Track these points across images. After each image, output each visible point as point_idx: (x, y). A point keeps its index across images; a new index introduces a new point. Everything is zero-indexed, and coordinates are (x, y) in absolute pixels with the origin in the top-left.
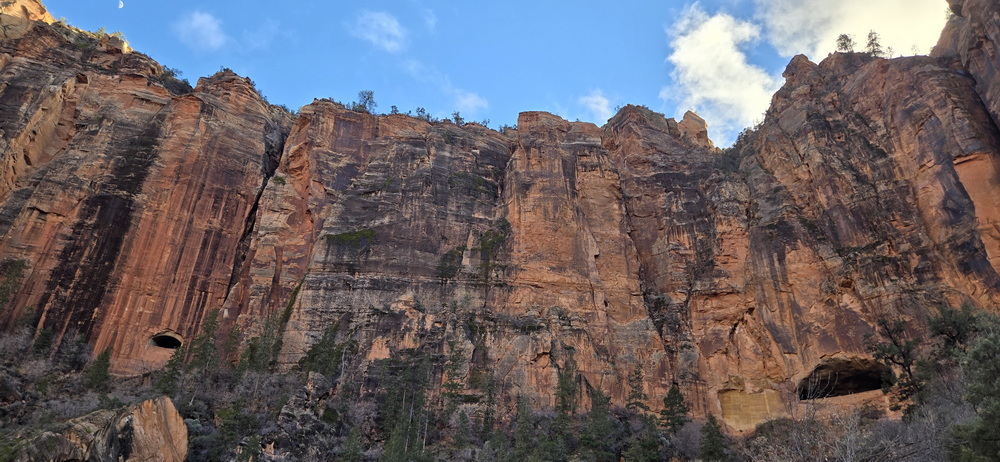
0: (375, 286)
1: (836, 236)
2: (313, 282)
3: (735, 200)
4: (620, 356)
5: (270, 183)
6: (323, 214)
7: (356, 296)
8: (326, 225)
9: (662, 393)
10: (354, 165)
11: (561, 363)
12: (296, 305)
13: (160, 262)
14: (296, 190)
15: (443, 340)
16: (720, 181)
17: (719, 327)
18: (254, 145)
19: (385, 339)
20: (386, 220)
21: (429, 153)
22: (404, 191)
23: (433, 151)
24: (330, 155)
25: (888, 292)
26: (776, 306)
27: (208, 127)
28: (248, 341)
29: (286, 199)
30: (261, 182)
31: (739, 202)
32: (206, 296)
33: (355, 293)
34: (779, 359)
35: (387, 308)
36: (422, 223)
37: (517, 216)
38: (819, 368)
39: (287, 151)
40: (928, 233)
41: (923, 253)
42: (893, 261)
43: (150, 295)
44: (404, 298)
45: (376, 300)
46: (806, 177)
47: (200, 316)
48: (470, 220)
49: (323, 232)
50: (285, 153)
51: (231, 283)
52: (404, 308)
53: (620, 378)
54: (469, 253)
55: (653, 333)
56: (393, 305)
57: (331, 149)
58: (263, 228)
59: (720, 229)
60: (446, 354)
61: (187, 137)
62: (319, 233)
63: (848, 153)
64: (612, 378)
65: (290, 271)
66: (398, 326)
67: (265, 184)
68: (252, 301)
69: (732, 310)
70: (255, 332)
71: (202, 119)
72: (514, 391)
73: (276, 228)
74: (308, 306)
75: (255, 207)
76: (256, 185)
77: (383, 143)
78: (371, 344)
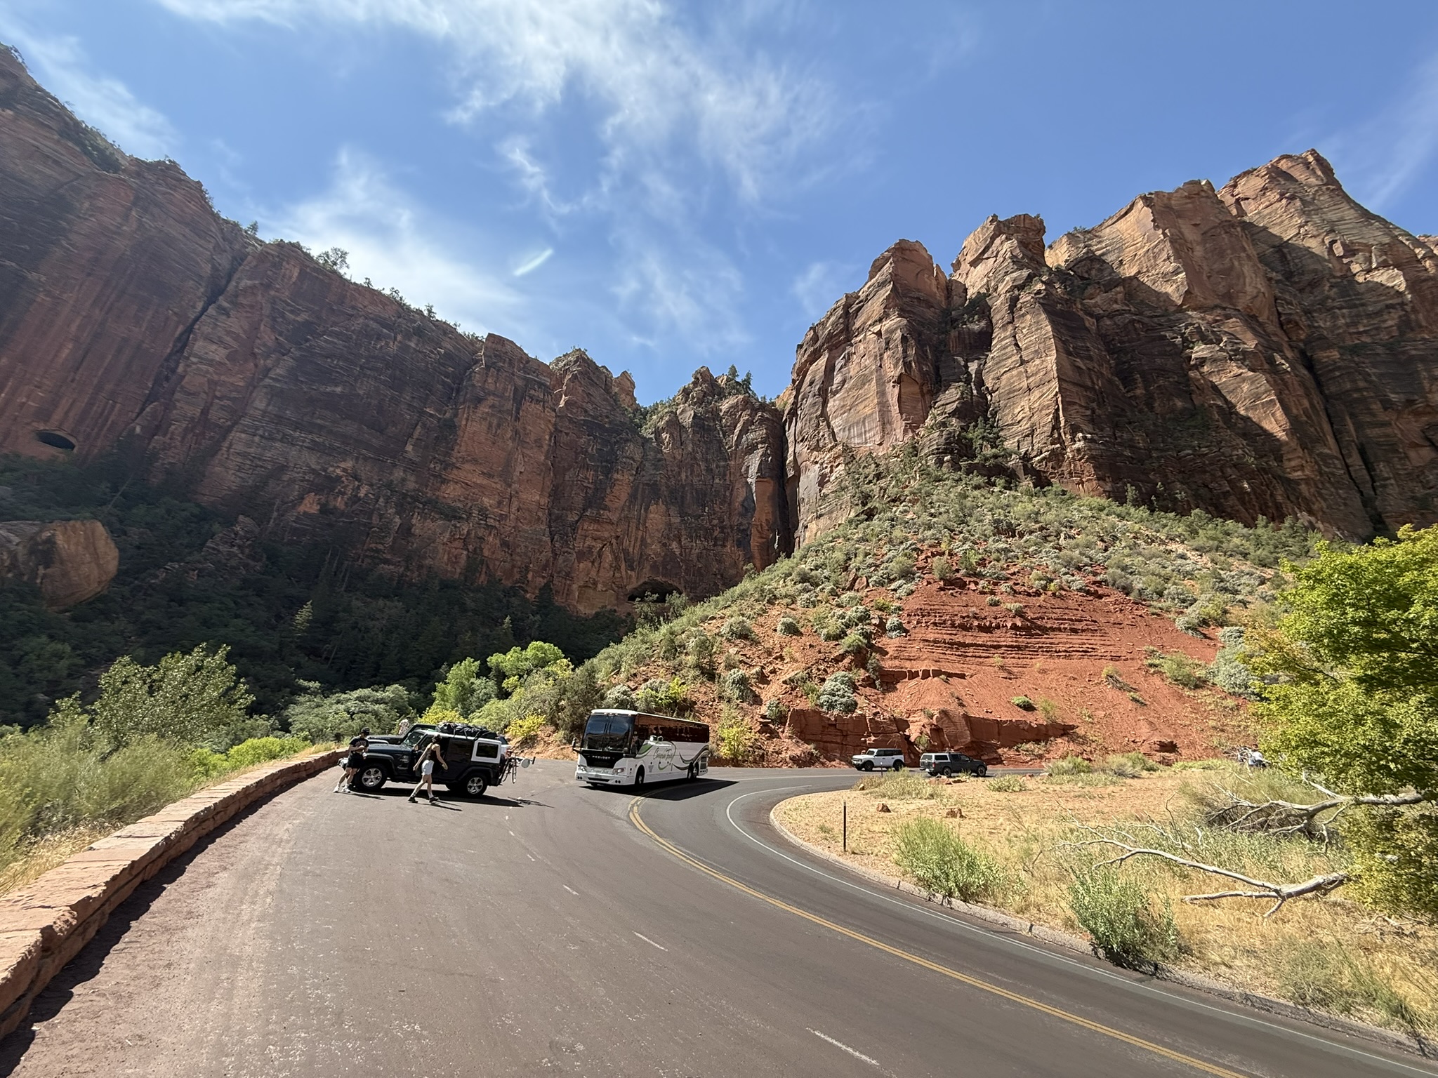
0: (314, 447)
1: (682, 502)
2: (245, 426)
3: (632, 459)
4: (518, 550)
5: (211, 310)
6: (269, 362)
7: (294, 452)
8: (271, 374)
9: (541, 582)
10: (312, 323)
11: (470, 547)
12: (226, 444)
13: (56, 356)
14: (241, 327)
15: (374, 510)
16: (627, 441)
17: (594, 544)
18: (198, 263)
19: (318, 497)
20: (339, 389)
21: (395, 339)
22: (361, 367)
23: (399, 338)
24: (288, 304)
25: (697, 547)
26: (633, 538)
27: (141, 225)
28: (163, 464)
29: (229, 333)
30: (200, 305)
31: (634, 461)
32: (113, 407)
33: (294, 449)
34: (624, 573)
35: (325, 470)
36: (374, 402)
37: (464, 422)
38: (645, 583)
39: (238, 283)
40: (729, 518)
41: (722, 528)
42: (706, 529)
43: (39, 387)
44: (343, 465)
45: (313, 461)
46: (679, 457)
47: (104, 425)
48: (422, 413)
49: (267, 381)
50: (233, 283)
51: (147, 400)
52: (342, 473)
53: (514, 566)
54: (414, 441)
55: (547, 539)
56: (331, 469)
57: (291, 299)
58: (196, 356)
59: (616, 476)
60: (374, 522)
61: (111, 227)
62: (262, 380)
63: (708, 449)
64: (508, 565)
65: (222, 408)
66: (332, 490)
67: (204, 310)
68: (173, 427)
69: (606, 535)
70: (174, 457)
71: (134, 213)
72: (428, 562)
73: (212, 360)
74: (239, 447)
75: (190, 330)
76: (194, 307)
77: (350, 311)
78: (303, 499)
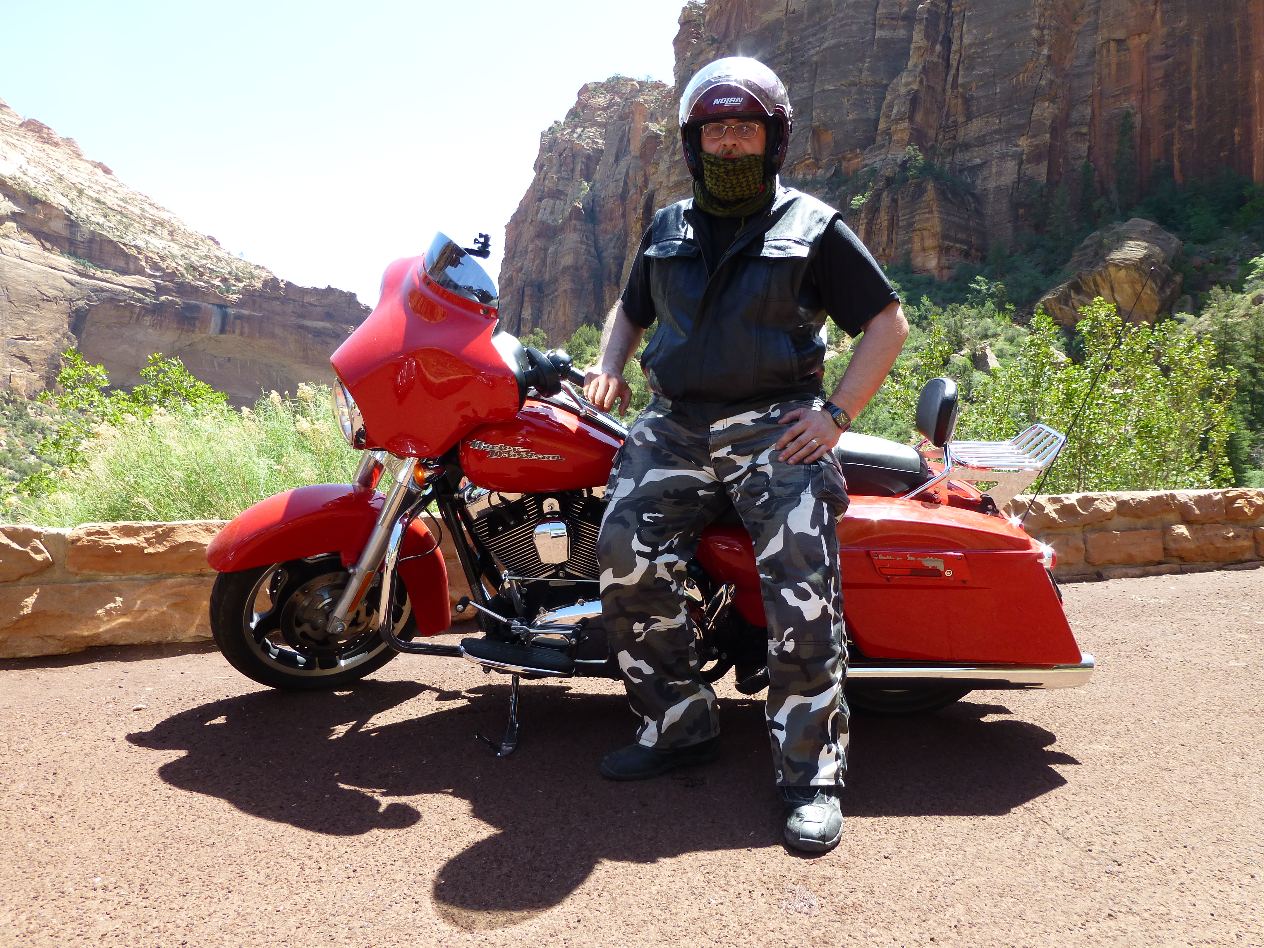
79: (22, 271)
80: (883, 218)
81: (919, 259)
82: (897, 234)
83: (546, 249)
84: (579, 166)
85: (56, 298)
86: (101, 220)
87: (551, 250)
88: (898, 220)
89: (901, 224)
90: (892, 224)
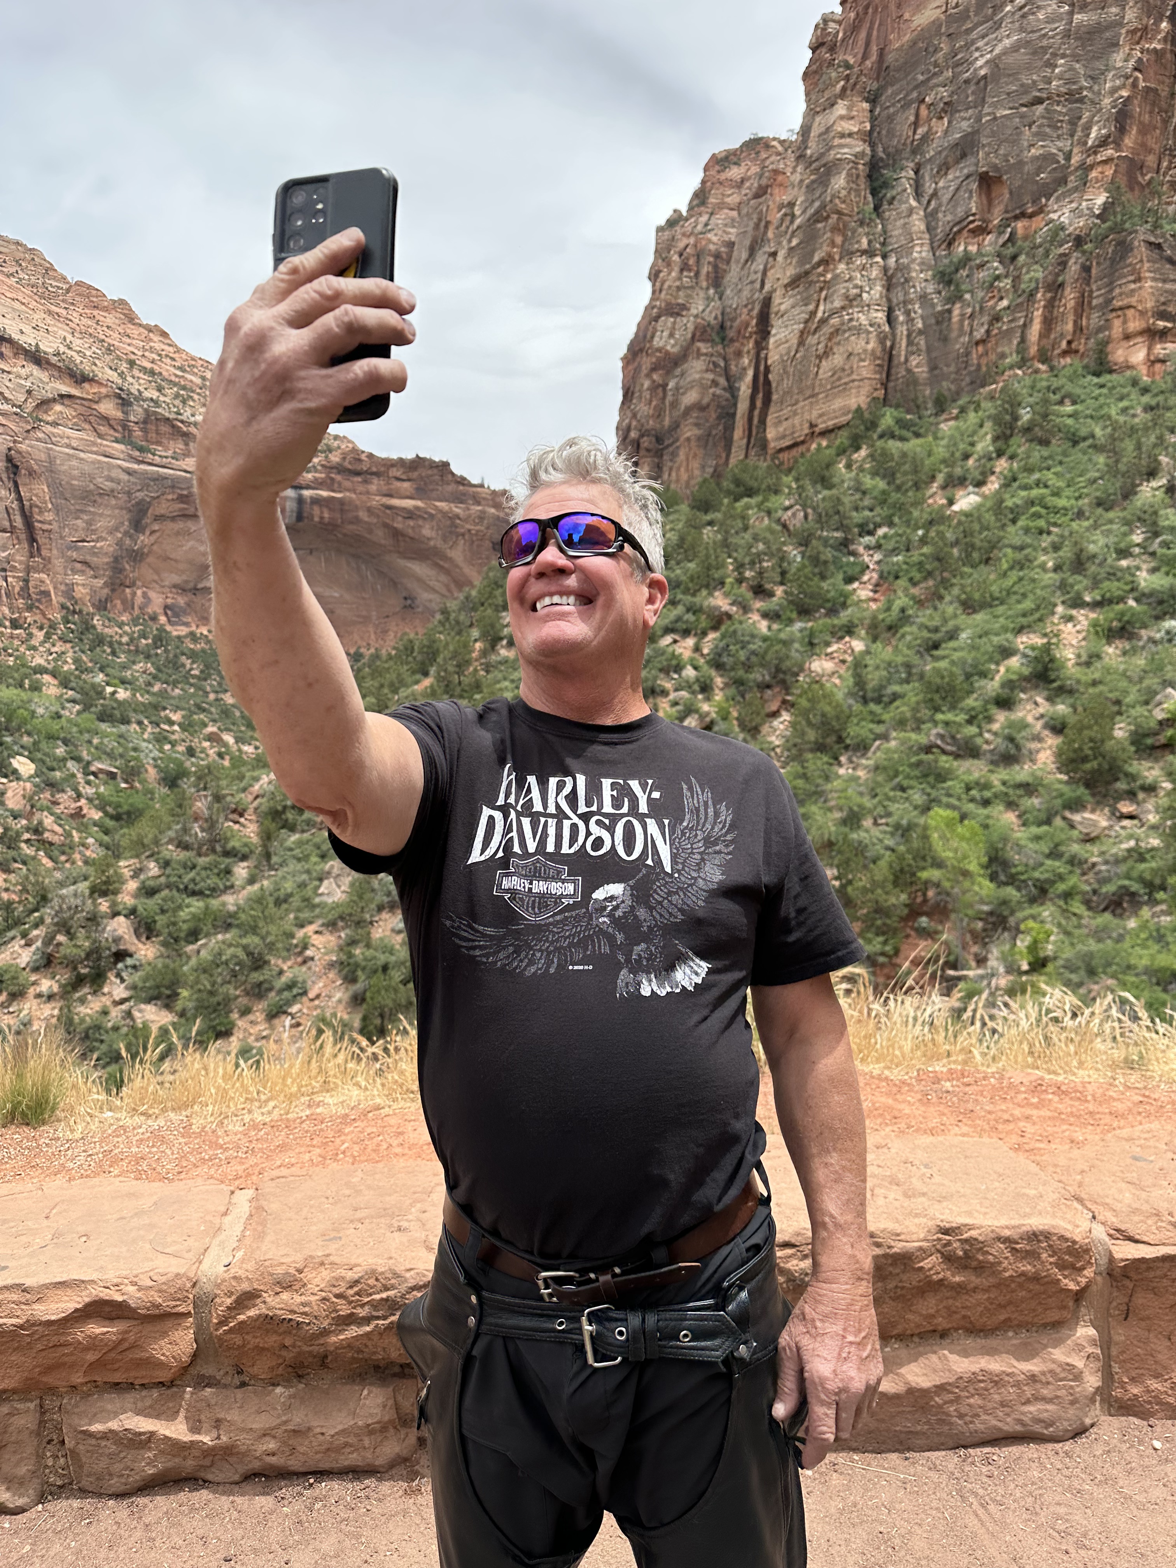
79: (74, 463)
80: (1070, 297)
81: (1120, 352)
82: (1088, 319)
83: (664, 386)
84: (705, 269)
85: (112, 491)
86: (155, 394)
87: (671, 385)
88: (1090, 296)
89: (1095, 302)
90: (1082, 306)
